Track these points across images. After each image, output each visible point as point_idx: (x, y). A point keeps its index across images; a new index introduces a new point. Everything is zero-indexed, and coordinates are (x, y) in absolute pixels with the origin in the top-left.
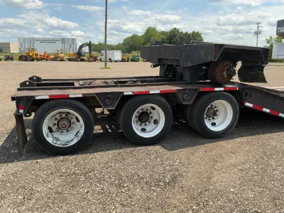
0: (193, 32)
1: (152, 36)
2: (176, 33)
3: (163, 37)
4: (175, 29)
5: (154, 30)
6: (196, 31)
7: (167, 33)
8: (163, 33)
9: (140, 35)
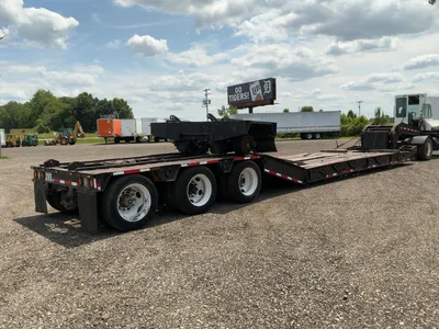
0: (115, 100)
1: (46, 104)
2: (88, 100)
3: (67, 106)
4: (85, 94)
5: (48, 95)
6: (119, 98)
7: (72, 99)
8: (64, 100)
9: (23, 102)
